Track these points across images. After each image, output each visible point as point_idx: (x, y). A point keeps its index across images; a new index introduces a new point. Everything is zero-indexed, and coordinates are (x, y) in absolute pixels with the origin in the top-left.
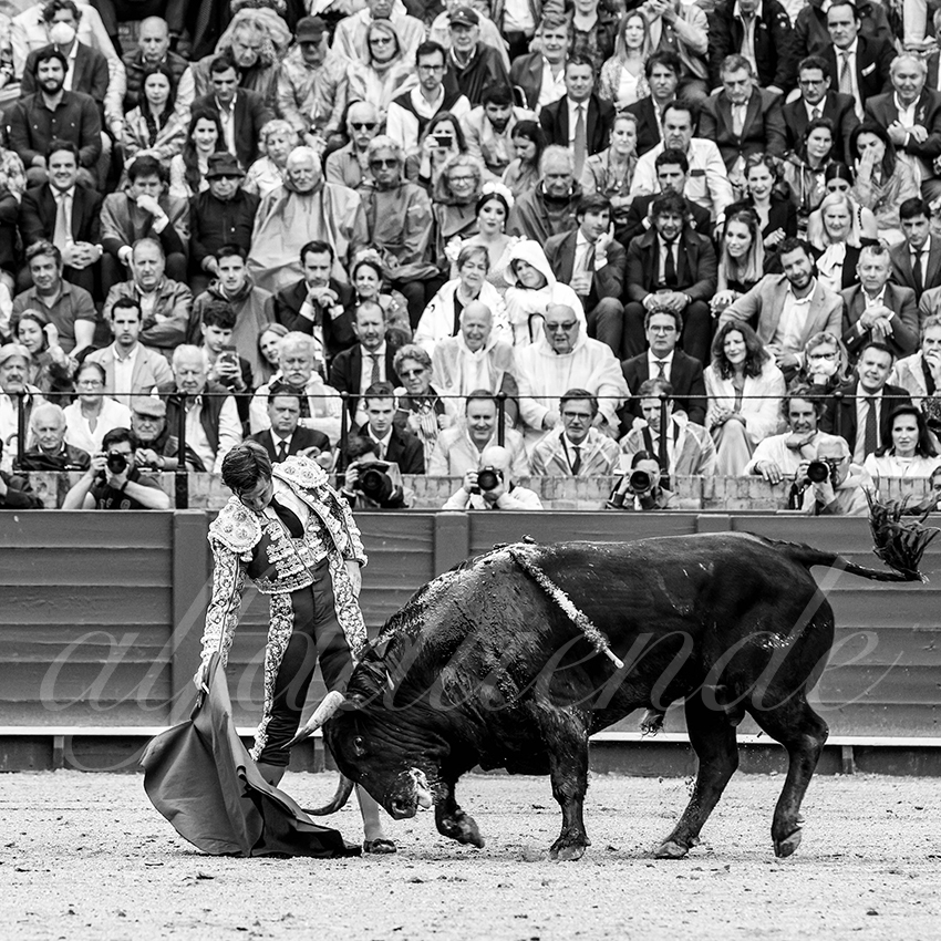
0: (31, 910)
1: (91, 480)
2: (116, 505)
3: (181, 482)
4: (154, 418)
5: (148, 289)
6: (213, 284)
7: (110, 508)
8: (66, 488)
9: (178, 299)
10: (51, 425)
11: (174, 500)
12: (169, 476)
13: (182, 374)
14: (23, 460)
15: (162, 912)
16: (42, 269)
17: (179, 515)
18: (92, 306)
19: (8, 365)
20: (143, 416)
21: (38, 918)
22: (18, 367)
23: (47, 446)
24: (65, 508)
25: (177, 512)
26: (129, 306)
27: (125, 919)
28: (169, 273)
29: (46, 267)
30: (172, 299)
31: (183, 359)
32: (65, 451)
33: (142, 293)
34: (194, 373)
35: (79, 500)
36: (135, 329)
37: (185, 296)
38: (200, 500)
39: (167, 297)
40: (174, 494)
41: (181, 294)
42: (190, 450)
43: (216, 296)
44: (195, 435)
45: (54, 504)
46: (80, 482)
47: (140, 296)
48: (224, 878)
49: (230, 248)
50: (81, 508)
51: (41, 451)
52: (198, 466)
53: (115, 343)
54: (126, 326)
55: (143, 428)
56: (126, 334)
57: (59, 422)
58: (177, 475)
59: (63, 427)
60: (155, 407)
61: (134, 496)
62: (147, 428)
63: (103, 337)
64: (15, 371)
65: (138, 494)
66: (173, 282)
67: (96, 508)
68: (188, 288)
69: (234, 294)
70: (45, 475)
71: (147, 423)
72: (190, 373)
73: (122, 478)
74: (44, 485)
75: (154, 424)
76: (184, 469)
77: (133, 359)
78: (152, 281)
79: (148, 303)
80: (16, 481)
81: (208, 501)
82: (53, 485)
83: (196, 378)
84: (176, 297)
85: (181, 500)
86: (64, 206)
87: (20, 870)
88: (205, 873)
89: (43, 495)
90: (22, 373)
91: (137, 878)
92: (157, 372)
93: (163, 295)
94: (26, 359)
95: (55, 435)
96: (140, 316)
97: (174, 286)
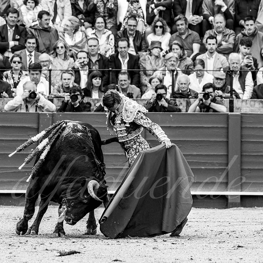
0: (177, 258)
1: (198, 102)
2: (207, 111)
3: (231, 102)
4: (221, 79)
5: (219, 32)
6: (243, 30)
7: (206, 112)
8: (189, 105)
9: (230, 36)
10: (185, 82)
11: (228, 109)
12: (227, 100)
13: (232, 64)
14: (174, 94)
15: (225, 259)
16: (180, 25)
17: (230, 114)
18: (199, 38)
19: (170, 60)
20: (217, 79)
21: (180, 261)
22: (174, 61)
23: (183, 90)
24: (189, 112)
25: (230, 113)
26: (213, 39)
27: (211, 261)
28: (227, 26)
29: (182, 25)
30: (228, 36)
31: (233, 59)
32: (189, 91)
33: (217, 34)
34: (237, 63)
35: (195, 109)
36: (214, 47)
37: (233, 35)
38: (238, 109)
39: (226, 35)
40: (228, 107)
41: (231, 34)
42: (234, 91)
43: (244, 35)
44: (236, 85)
45: (185, 110)
46: (195, 103)
47: (216, 35)
48: (247, 247)
49: (249, 17)
50: (195, 112)
51: (180, 91)
52: (238, 97)
53: (207, 52)
54: (212, 46)
55: (217, 83)
56: (212, 49)
57: (187, 81)
58: (230, 100)
59: (189, 83)
60: (222, 75)
61: (214, 108)
62: (219, 83)
63: (203, 50)
64: (172, 62)
65: (215, 107)
66: (228, 29)
67: (200, 112)
68: (234, 32)
69: (251, 34)
70: (182, 100)
71: (219, 81)
72: (235, 64)
73: (209, 101)
74: (181, 103)
75: (222, 81)
76: (232, 98)
77: (214, 58)
78: (221, 29)
79: (219, 37)
80: (171, 102)
81: (241, 109)
82: (184, 104)
83: (237, 65)
84: (229, 35)
85: (231, 109)
86: (189, 3)
87: (173, 244)
88: (240, 245)
89: (181, 107)
90: (175, 63)
91: (216, 247)
92: (223, 63)
93: (225, 34)
94: (177, 58)
95: (186, 86)
96: (216, 42)
97: (229, 31)
